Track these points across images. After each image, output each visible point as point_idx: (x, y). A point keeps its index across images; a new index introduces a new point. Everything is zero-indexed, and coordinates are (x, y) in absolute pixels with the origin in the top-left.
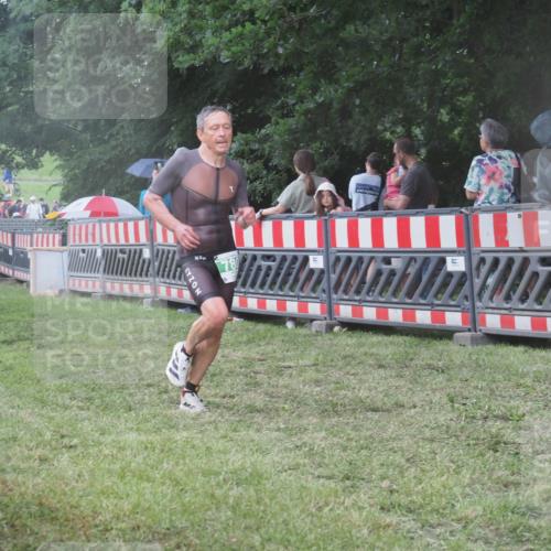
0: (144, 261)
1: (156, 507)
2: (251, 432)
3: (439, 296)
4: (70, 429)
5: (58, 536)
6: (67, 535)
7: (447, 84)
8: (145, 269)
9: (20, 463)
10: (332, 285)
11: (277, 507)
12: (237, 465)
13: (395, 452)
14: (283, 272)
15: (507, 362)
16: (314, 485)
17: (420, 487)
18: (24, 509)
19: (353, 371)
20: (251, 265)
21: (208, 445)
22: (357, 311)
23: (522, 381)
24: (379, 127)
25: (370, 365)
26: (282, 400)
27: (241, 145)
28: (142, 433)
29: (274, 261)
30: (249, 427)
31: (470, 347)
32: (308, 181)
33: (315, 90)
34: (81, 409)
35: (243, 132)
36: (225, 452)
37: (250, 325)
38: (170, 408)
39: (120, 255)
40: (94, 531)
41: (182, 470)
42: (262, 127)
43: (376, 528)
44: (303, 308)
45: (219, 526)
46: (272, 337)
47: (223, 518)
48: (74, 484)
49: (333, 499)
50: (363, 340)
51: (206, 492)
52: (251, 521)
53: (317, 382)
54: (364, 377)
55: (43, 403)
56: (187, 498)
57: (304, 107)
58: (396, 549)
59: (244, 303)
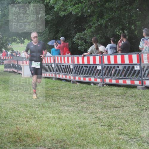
0: (53, 68)
1: (58, 134)
2: (83, 114)
3: (133, 76)
4: (34, 113)
5: (32, 142)
6: (34, 142)
7: (134, 19)
8: (53, 70)
9: (21, 122)
10: (104, 74)
11: (91, 134)
12: (79, 123)
13: (122, 119)
14: (90, 70)
16: (100, 128)
17: (129, 128)
18: (23, 135)
19: (110, 97)
20: (81, 68)
21: (72, 117)
22: (110, 81)
24: (115, 31)
25: (114, 95)
26: (91, 105)
27: (78, 36)
28: (54, 114)
29: (87, 67)
30: (82, 112)
31: (141, 90)
32: (96, 46)
33: (98, 21)
34: (37, 108)
35: (78, 33)
36: (76, 119)
37: (81, 85)
38: (61, 107)
39: (46, 66)
40: (41, 140)
41: (64, 124)
42: (84, 31)
44: (96, 80)
45: (75, 139)
47: (76, 137)
48: (36, 128)
49: (105, 132)
50: (112, 88)
51: (71, 130)
52: (84, 138)
53: (100, 100)
54: (113, 99)
55: (27, 106)
56: (66, 131)
57: (95, 25)
58: (123, 145)
59: (79, 79)
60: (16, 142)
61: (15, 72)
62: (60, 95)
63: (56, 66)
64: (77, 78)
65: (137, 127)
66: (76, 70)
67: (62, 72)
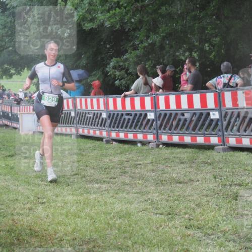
0: (72, 117)
1: (83, 230)
2: (125, 195)
3: (207, 130)
4: (42, 195)
5: (39, 244)
6: (43, 243)
7: (208, 33)
8: (72, 121)
9: (20, 211)
10: (158, 126)
11: (138, 228)
12: (119, 209)
13: (191, 201)
14: (136, 121)
15: (239, 159)
16: (154, 217)
17: (203, 217)
18: (23, 232)
19: (169, 165)
20: (121, 118)
21: (106, 200)
22: (170, 138)
23: (247, 168)
24: (178, 54)
25: (177, 163)
26: (137, 179)
27: (115, 63)
28: (75, 196)
29: (131, 116)
30: (123, 192)
31: (222, 153)
32: (144, 79)
33: (148, 37)
34: (46, 185)
35: (115, 58)
36: (113, 204)
37: (121, 145)
38: (86, 184)
40: (55, 241)
41: (93, 212)
42: (124, 55)
43: (184, 236)
44: (145, 137)
46: (131, 150)
47: (114, 234)
48: (45, 220)
49: (163, 224)
50: (173, 151)
51: (105, 222)
52: (127, 235)
53: (153, 171)
54: (174, 168)
55: (29, 183)
56: (97, 225)
57: (143, 45)
58: (194, 246)
59: (118, 135)
60: (12, 244)
61: (7, 126)
62: (85, 162)
63: (77, 114)
64: (114, 135)
65: (217, 215)
66: (112, 121)
67: (88, 125)
